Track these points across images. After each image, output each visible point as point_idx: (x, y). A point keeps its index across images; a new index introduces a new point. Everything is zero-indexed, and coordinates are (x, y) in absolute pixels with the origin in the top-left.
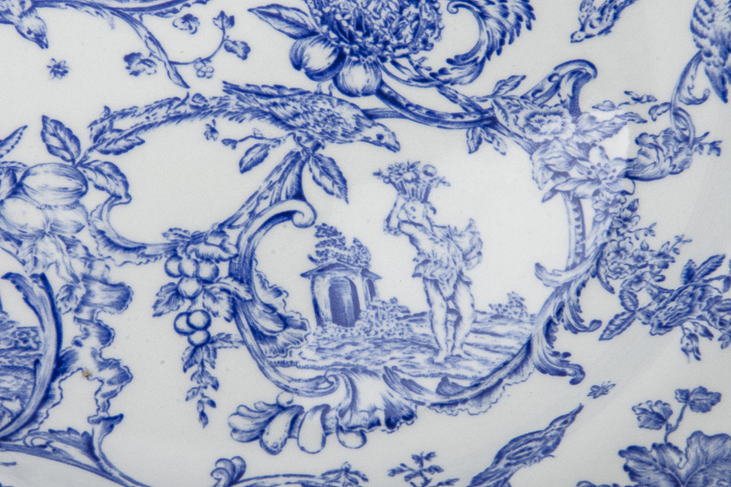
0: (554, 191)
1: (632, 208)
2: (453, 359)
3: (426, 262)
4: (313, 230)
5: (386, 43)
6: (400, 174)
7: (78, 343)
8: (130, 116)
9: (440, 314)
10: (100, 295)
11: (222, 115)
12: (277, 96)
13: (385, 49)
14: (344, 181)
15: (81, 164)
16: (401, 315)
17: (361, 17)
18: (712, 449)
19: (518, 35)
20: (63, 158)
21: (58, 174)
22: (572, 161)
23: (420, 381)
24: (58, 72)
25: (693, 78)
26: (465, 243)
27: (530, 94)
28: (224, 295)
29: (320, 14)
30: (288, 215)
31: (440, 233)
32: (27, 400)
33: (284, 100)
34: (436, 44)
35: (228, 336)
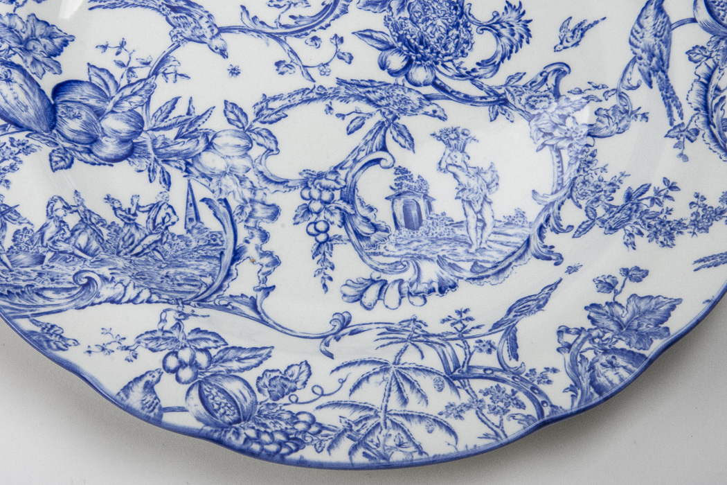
0: (544, 145)
1: (593, 155)
2: (481, 250)
3: (464, 190)
4: (393, 170)
5: (438, 53)
6: (447, 135)
7: (247, 242)
8: (278, 100)
9: (472, 222)
10: (260, 212)
11: (336, 98)
12: (370, 87)
13: (437, 57)
14: (412, 139)
15: (248, 130)
16: (448, 223)
17: (422, 37)
18: (643, 305)
19: (521, 47)
20: (237, 126)
21: (234, 136)
22: (555, 126)
23: (460, 264)
24: (234, 73)
25: (630, 73)
26: (488, 178)
27: (528, 84)
28: (338, 211)
29: (397, 35)
30: (377, 161)
31: (472, 172)
32: (216, 277)
33: (375, 89)
34: (469, 53)
35: (340, 236)
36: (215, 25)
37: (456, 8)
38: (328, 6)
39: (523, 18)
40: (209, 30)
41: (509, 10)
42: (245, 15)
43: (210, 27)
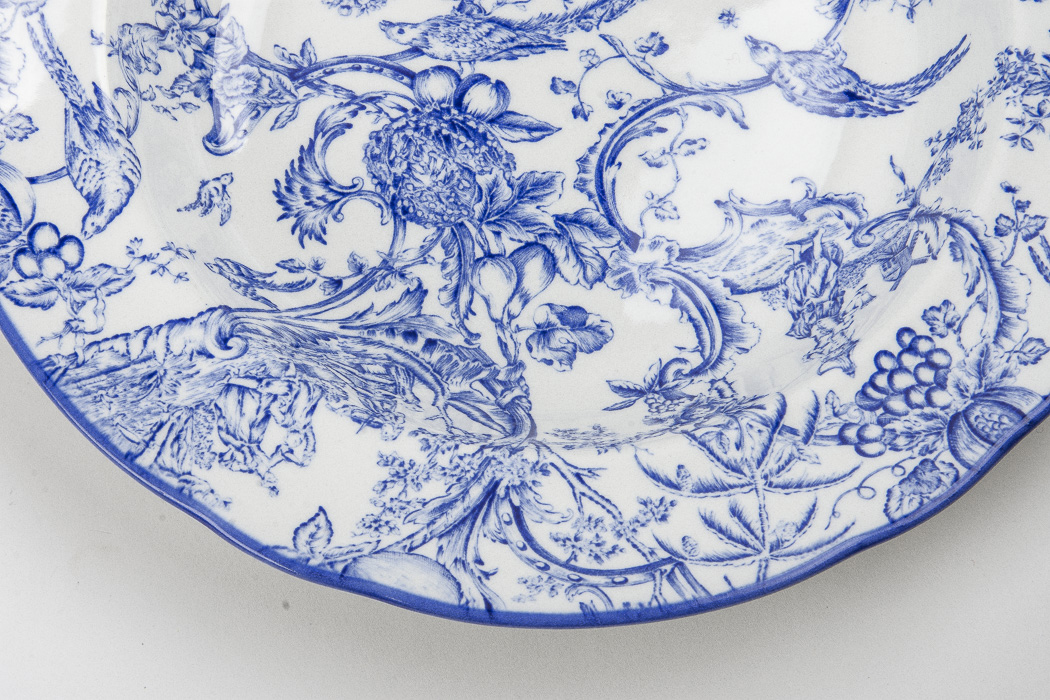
5: (416, 129)
12: (512, 49)
13: (417, 122)
17: (448, 150)
19: (286, 171)
22: (207, 49)
24: (727, 15)
27: (262, 112)
29: (489, 143)
33: (504, 47)
34: (368, 141)
36: (779, 85)
37: (405, 211)
38: (611, 162)
39: (292, 221)
40: (788, 75)
41: (318, 230)
42: (738, 114)
43: (787, 82)
